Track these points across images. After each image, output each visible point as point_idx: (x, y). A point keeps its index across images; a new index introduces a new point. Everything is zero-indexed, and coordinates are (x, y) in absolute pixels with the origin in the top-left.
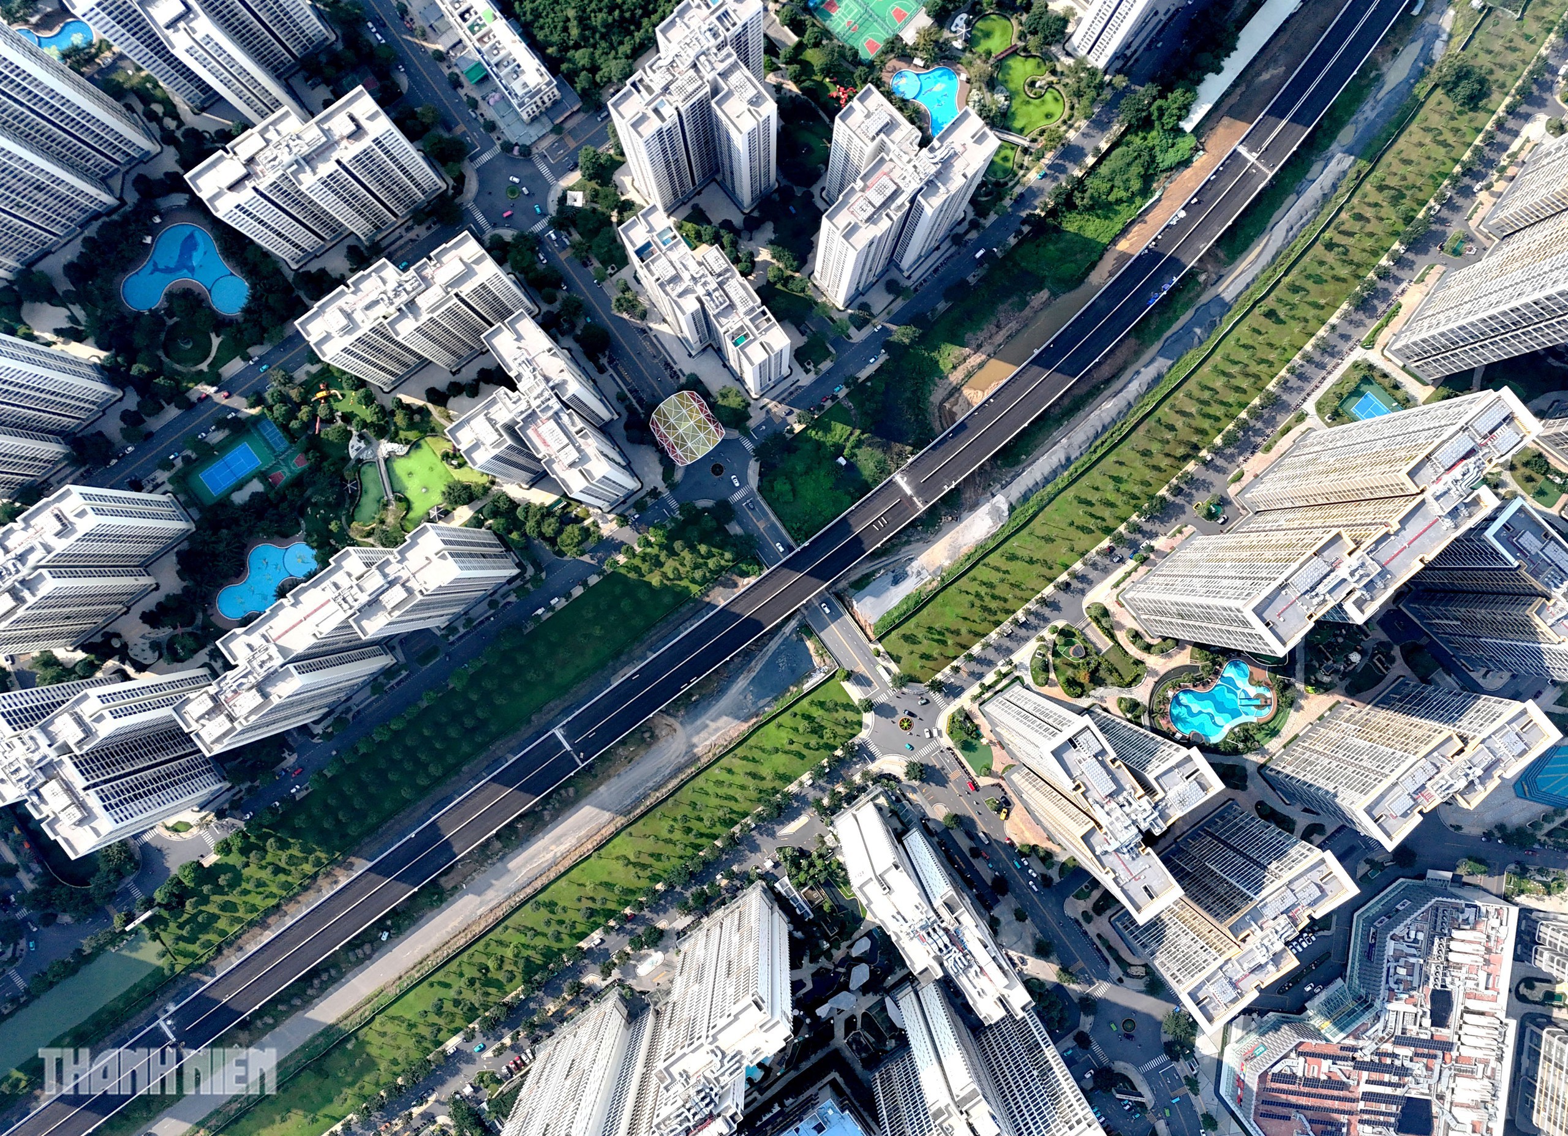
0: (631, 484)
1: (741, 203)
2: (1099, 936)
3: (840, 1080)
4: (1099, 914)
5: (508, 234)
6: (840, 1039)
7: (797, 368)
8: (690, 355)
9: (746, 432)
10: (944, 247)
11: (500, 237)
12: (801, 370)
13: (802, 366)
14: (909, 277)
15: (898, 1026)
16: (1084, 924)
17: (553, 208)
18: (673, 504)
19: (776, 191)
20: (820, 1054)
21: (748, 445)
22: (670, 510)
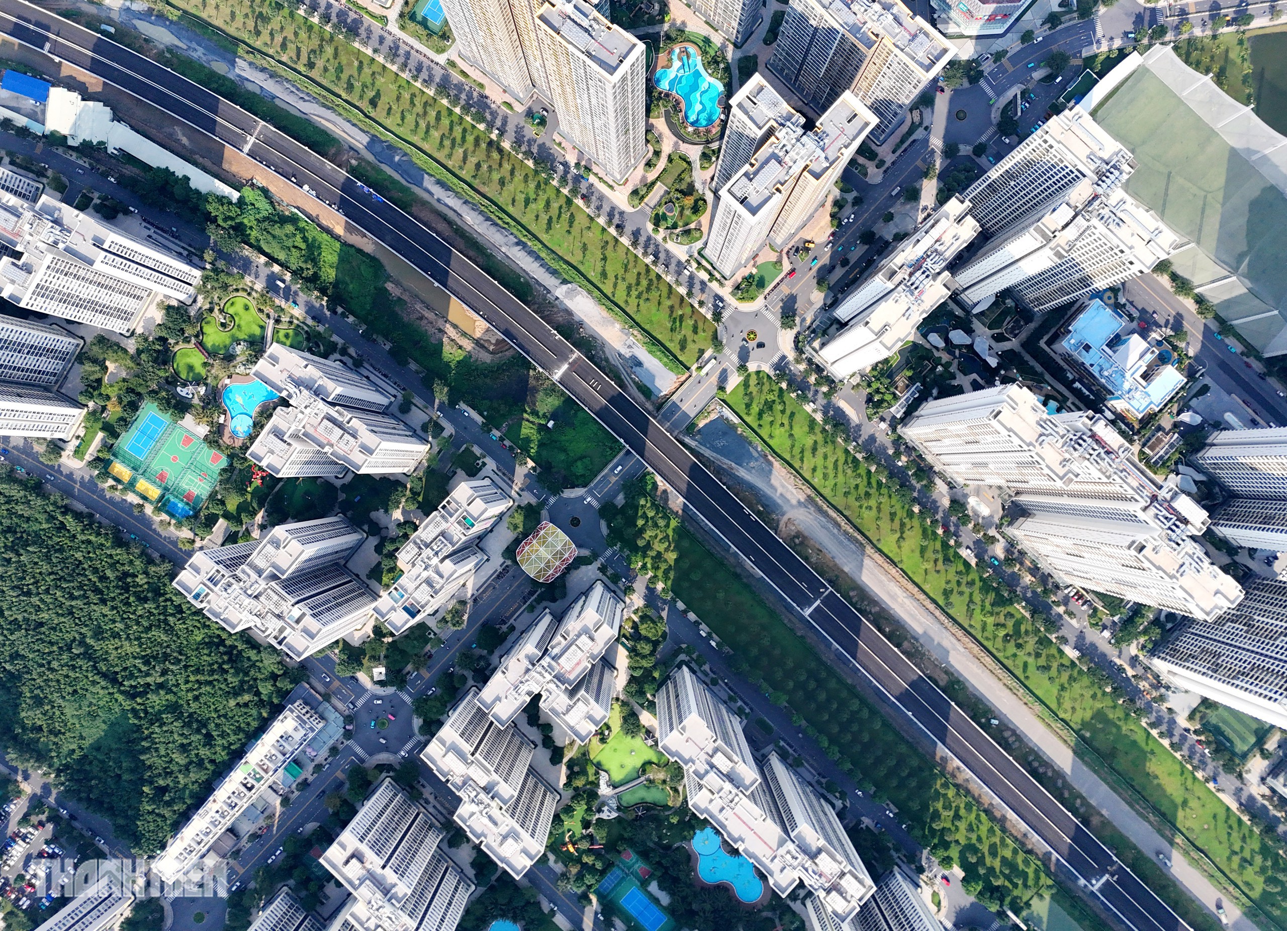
0: (599, 589)
1: (360, 540)
2: (894, 152)
3: (1046, 338)
4: (877, 155)
5: (417, 722)
6: (1013, 344)
7: (483, 473)
8: (488, 560)
9: (542, 504)
10: (366, 373)
11: (421, 728)
12: (484, 469)
13: (480, 469)
14: (395, 396)
15: (994, 299)
16: (886, 165)
17: (390, 690)
18: (609, 552)
19: (345, 515)
20: (1027, 357)
21: (552, 500)
22: (614, 554)
